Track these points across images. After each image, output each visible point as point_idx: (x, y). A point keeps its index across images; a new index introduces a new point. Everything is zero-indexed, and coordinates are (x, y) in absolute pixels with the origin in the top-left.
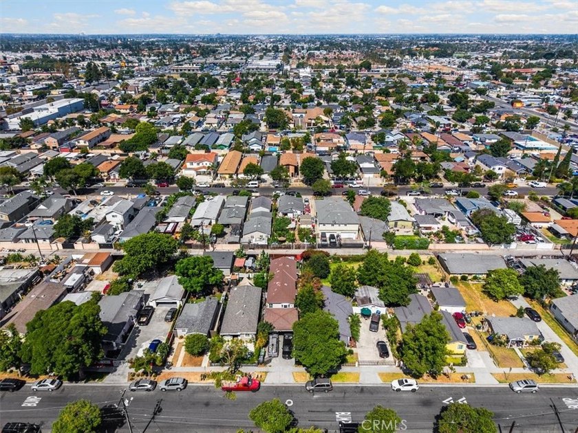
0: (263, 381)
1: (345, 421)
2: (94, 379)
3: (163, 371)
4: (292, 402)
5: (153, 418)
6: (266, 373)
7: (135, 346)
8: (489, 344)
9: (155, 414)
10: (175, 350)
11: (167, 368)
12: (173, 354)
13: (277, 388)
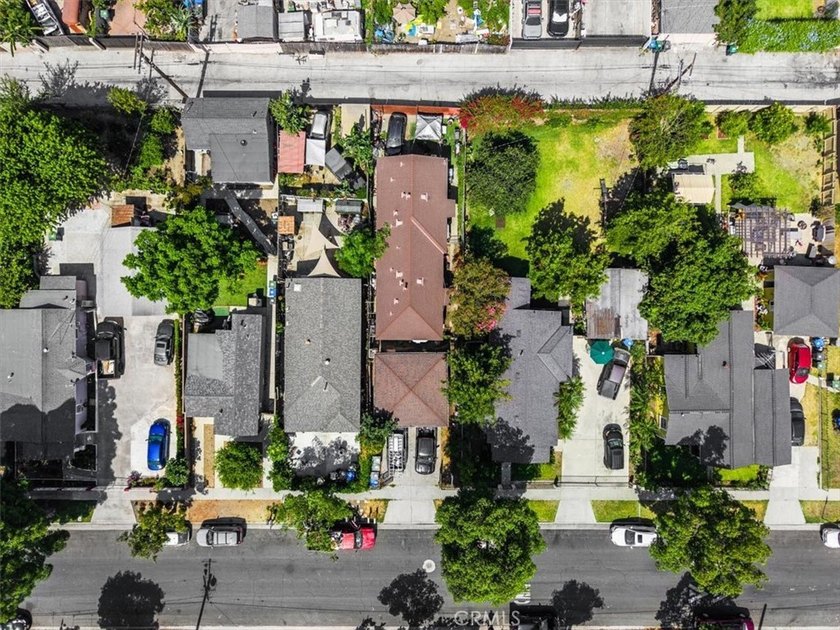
0: (382, 521)
1: (520, 600)
2: (75, 518)
3: (193, 497)
4: (433, 564)
5: (206, 596)
6: (386, 501)
7: (119, 436)
8: (830, 423)
9: (207, 589)
10: (202, 446)
11: (200, 490)
12: (202, 455)
13: (407, 533)
